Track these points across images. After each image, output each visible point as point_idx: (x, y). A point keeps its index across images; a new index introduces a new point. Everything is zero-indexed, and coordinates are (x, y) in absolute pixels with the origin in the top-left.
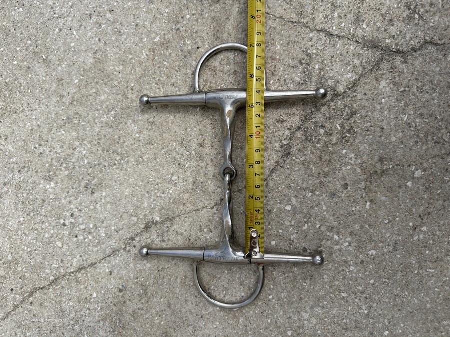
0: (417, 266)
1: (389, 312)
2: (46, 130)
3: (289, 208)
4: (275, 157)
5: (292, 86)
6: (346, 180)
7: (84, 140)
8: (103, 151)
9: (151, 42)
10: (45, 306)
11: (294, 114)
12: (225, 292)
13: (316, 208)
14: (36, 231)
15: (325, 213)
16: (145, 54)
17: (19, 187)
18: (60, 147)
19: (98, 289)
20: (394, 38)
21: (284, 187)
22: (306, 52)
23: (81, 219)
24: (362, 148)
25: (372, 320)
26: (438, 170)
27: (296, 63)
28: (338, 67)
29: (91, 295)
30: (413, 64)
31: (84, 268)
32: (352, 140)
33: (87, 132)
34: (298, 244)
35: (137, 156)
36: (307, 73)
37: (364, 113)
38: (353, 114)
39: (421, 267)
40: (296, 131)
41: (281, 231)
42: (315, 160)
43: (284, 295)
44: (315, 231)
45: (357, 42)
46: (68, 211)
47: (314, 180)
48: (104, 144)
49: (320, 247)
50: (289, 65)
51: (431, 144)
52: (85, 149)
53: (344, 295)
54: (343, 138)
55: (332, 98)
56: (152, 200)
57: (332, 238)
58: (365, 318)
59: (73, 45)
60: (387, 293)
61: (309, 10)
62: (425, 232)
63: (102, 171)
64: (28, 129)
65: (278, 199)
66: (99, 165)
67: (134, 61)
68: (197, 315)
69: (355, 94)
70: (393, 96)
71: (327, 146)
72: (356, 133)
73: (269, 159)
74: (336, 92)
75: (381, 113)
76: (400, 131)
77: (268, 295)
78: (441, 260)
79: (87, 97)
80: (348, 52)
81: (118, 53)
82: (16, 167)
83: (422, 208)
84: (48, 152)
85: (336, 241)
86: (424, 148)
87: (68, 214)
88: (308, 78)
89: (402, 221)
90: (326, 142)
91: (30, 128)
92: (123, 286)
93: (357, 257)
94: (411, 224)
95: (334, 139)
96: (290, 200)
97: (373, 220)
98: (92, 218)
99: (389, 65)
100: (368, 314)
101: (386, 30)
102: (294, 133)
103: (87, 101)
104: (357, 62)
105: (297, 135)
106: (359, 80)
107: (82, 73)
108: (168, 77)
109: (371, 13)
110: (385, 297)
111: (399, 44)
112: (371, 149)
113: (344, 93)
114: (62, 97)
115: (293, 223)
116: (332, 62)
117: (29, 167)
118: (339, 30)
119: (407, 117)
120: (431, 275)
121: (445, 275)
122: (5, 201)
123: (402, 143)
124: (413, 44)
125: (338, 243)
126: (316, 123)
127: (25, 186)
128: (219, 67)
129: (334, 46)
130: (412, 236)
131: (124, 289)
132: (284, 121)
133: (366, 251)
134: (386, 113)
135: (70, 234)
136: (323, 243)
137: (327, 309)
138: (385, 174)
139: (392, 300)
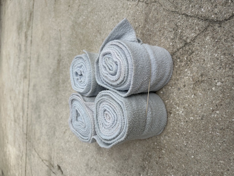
0: (211, 129)
3: (162, 92)
5: (169, 40)
6: (185, 83)
13: (172, 94)
20: (216, 15)
24: (194, 69)
25: (187, 149)
26: (229, 83)
30: (224, 27)
32: (190, 65)
37: (197, 53)
39: (213, 131)
42: (174, 73)
45: (198, 18)
49: (171, 111)
50: (169, 31)
51: (227, 69)
53: (178, 134)
54: (187, 64)
57: (176, 108)
58: (185, 147)
61: (180, 5)
62: (218, 114)
69: (194, 43)
70: (212, 44)
71: (180, 67)
72: (192, 62)
74: (186, 42)
78: (224, 130)
80: (193, 23)
83: (218, 102)
85: (177, 110)
86: (223, 71)
90: (179, 65)
93: (185, 119)
94: (211, 108)
95: (183, 64)
96: (162, 89)
97: (194, 103)
100: (186, 146)
101: (212, 11)
109: (206, 3)
111: (218, 17)
112: (198, 70)
113: (190, 43)
118: (191, 13)
119: (217, 54)
120: (217, 136)
121: (225, 138)
124: (226, 16)
126: (177, 56)
129: (188, 21)
130: (211, 114)
133: (189, 117)
137: (170, 138)
138: (202, 82)
139: (197, 143)
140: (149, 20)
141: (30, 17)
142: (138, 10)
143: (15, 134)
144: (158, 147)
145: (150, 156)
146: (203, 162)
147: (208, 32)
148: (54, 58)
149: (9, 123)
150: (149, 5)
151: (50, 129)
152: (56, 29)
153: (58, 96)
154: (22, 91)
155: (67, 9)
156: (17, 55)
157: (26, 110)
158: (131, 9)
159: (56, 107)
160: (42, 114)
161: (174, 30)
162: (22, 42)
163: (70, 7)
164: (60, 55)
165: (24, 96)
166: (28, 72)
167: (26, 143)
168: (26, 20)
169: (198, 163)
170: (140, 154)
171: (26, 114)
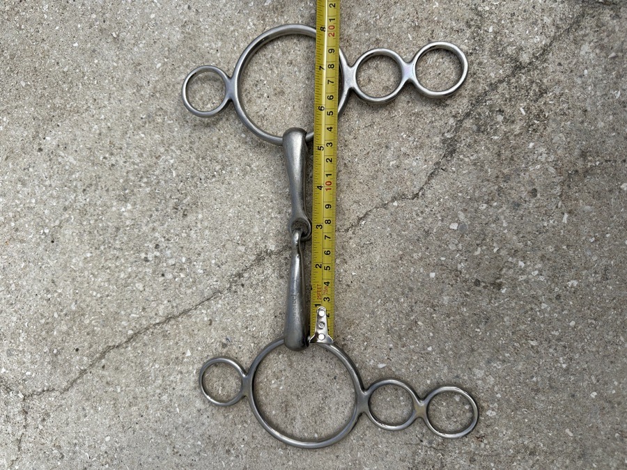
1: (597, 365)
2: (119, 133)
4: (434, 156)
7: (171, 145)
8: (197, 158)
9: (260, 6)
10: (122, 371)
12: (365, 344)
14: (108, 271)
15: (506, 231)
16: (251, 24)
17: (83, 212)
18: (139, 156)
19: (193, 346)
21: (447, 197)
22: (475, 9)
23: (168, 252)
27: (462, 25)
28: (520, 27)
29: (184, 353)
31: (174, 317)
33: (175, 134)
34: (467, 276)
35: (243, 164)
36: (477, 39)
38: (543, 92)
40: (464, 119)
41: (443, 259)
43: (448, 345)
44: (491, 256)
46: (151, 242)
47: (490, 186)
48: (198, 149)
52: (172, 156)
55: (513, 72)
56: (264, 223)
59: (152, 16)
60: (593, 340)
63: (196, 186)
64: (94, 133)
65: (438, 215)
66: (192, 177)
67: (237, 34)
68: (328, 376)
73: (426, 160)
75: (582, 90)
76: (610, 113)
77: (426, 347)
79: (174, 86)
81: (214, 24)
82: (79, 184)
84: (121, 163)
87: (151, 246)
88: (479, 46)
89: (615, 238)
91: (98, 132)
92: (227, 339)
98: (184, 250)
99: (593, 22)
102: (461, 121)
103: (173, 92)
104: (548, 20)
105: (465, 125)
106: (551, 45)
107: (167, 53)
108: (284, 53)
110: (592, 345)
114: (140, 87)
115: (460, 247)
116: (511, 22)
117: (96, 185)
122: (66, 232)
123: (613, 129)
125: (523, 272)
127: (92, 210)
128: (353, 36)
131: (229, 344)
134: (590, 88)
135: (154, 272)
136: (503, 272)
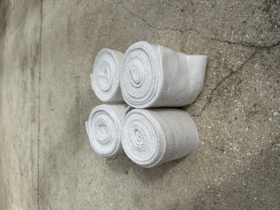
0: (274, 165)
3: (210, 127)
5: (212, 69)
6: (236, 115)
11: (213, 82)
13: (222, 129)
20: (263, 41)
24: (245, 99)
25: (248, 190)
30: (273, 53)
32: (239, 95)
42: (222, 105)
45: (243, 45)
49: (223, 148)
50: (211, 59)
53: (234, 173)
54: (235, 94)
57: (229, 144)
58: (244, 188)
61: (220, 32)
62: (279, 147)
69: (242, 72)
71: (228, 98)
72: (242, 91)
80: (238, 51)
83: (277, 133)
85: (231, 146)
86: (279, 100)
90: (227, 96)
93: (241, 155)
94: (271, 141)
95: (231, 95)
96: (210, 124)
97: (249, 137)
100: (246, 186)
101: (258, 37)
109: (250, 29)
111: (266, 43)
112: (249, 100)
113: (236, 71)
118: (234, 40)
119: (269, 82)
124: (274, 42)
126: (223, 86)
129: (232, 48)
130: (271, 148)
132: (208, 86)
133: (245, 153)
137: (225, 179)
138: (257, 113)
139: (259, 181)
140: (185, 49)
141: (37, 51)
142: (172, 39)
143: (21, 191)
144: (212, 191)
145: (203, 203)
146: (269, 203)
147: (255, 59)
148: (71, 96)
149: (14, 178)
150: (185, 33)
151: (70, 181)
152: (71, 63)
153: (78, 140)
154: (29, 137)
155: (85, 40)
156: (21, 95)
157: (36, 159)
158: (163, 38)
159: (76, 153)
160: (58, 162)
161: (216, 58)
162: (27, 79)
163: (88, 38)
164: (79, 93)
165: (32, 142)
166: (37, 114)
167: (38, 200)
168: (31, 53)
169: (263, 205)
170: (190, 202)
171: (36, 164)
